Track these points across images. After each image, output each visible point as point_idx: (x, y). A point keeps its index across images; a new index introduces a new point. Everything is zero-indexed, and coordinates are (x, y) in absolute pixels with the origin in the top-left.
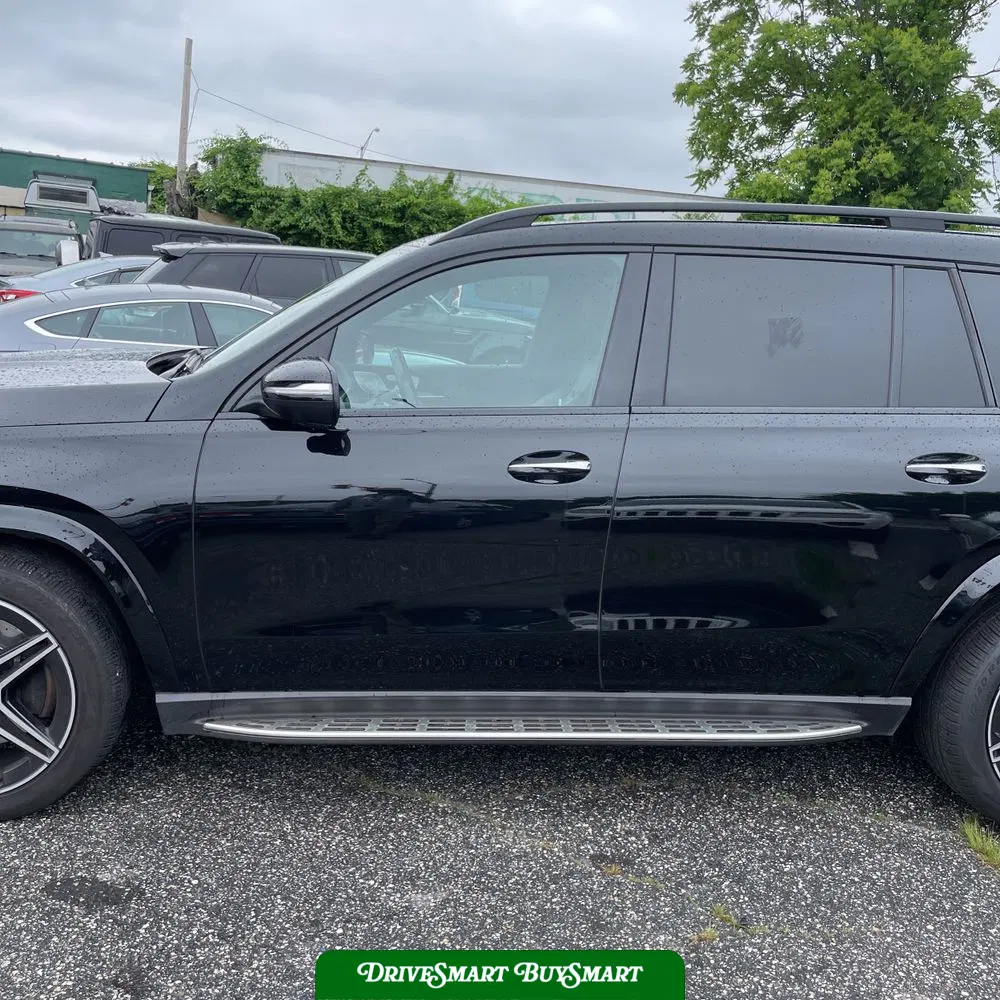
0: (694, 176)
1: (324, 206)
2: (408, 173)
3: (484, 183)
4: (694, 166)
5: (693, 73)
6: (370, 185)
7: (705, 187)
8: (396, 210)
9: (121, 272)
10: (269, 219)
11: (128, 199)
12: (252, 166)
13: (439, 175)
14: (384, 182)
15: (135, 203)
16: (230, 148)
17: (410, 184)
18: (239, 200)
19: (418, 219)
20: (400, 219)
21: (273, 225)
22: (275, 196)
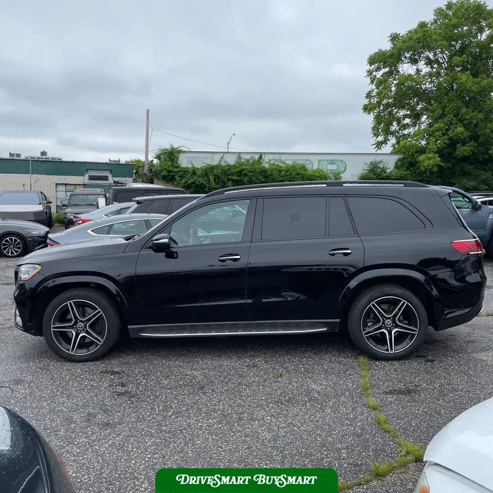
0: (375, 144)
1: (207, 174)
2: (242, 156)
3: (277, 157)
4: (374, 140)
5: (370, 99)
6: (226, 163)
7: (381, 148)
8: (237, 172)
9: (121, 209)
10: (183, 181)
11: (125, 177)
12: (176, 159)
13: (256, 155)
14: (231, 160)
15: (128, 178)
16: (166, 153)
17: (243, 160)
18: (170, 174)
19: (247, 176)
20: (239, 176)
21: (185, 183)
22: (185, 171)
